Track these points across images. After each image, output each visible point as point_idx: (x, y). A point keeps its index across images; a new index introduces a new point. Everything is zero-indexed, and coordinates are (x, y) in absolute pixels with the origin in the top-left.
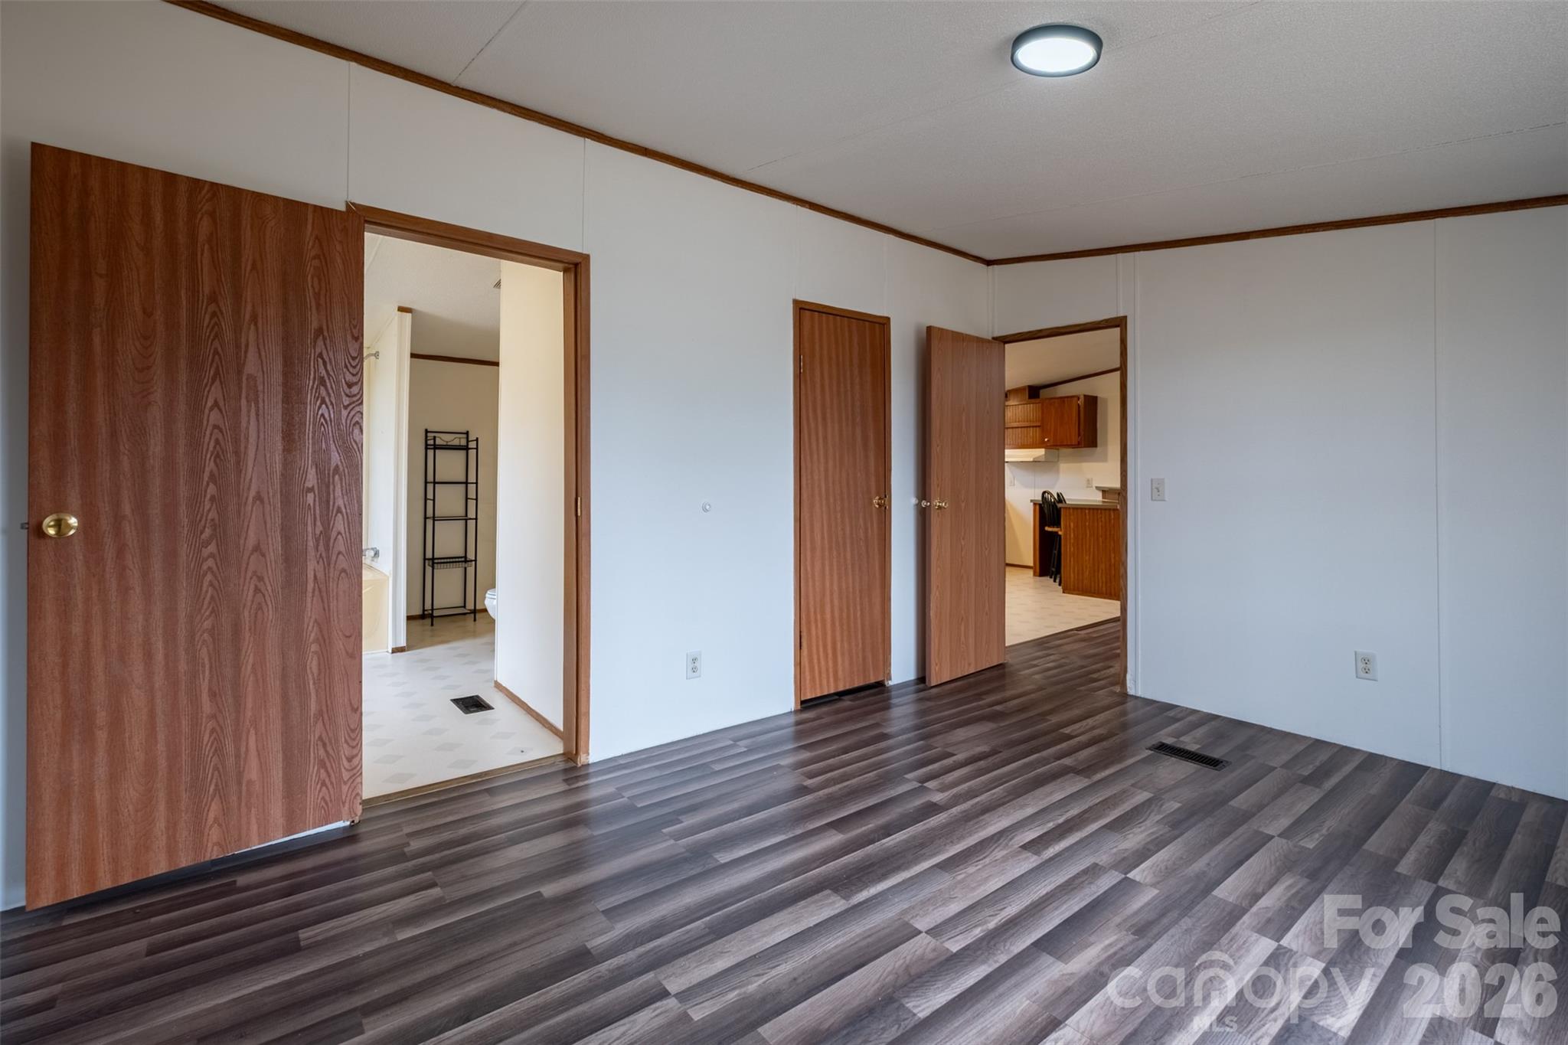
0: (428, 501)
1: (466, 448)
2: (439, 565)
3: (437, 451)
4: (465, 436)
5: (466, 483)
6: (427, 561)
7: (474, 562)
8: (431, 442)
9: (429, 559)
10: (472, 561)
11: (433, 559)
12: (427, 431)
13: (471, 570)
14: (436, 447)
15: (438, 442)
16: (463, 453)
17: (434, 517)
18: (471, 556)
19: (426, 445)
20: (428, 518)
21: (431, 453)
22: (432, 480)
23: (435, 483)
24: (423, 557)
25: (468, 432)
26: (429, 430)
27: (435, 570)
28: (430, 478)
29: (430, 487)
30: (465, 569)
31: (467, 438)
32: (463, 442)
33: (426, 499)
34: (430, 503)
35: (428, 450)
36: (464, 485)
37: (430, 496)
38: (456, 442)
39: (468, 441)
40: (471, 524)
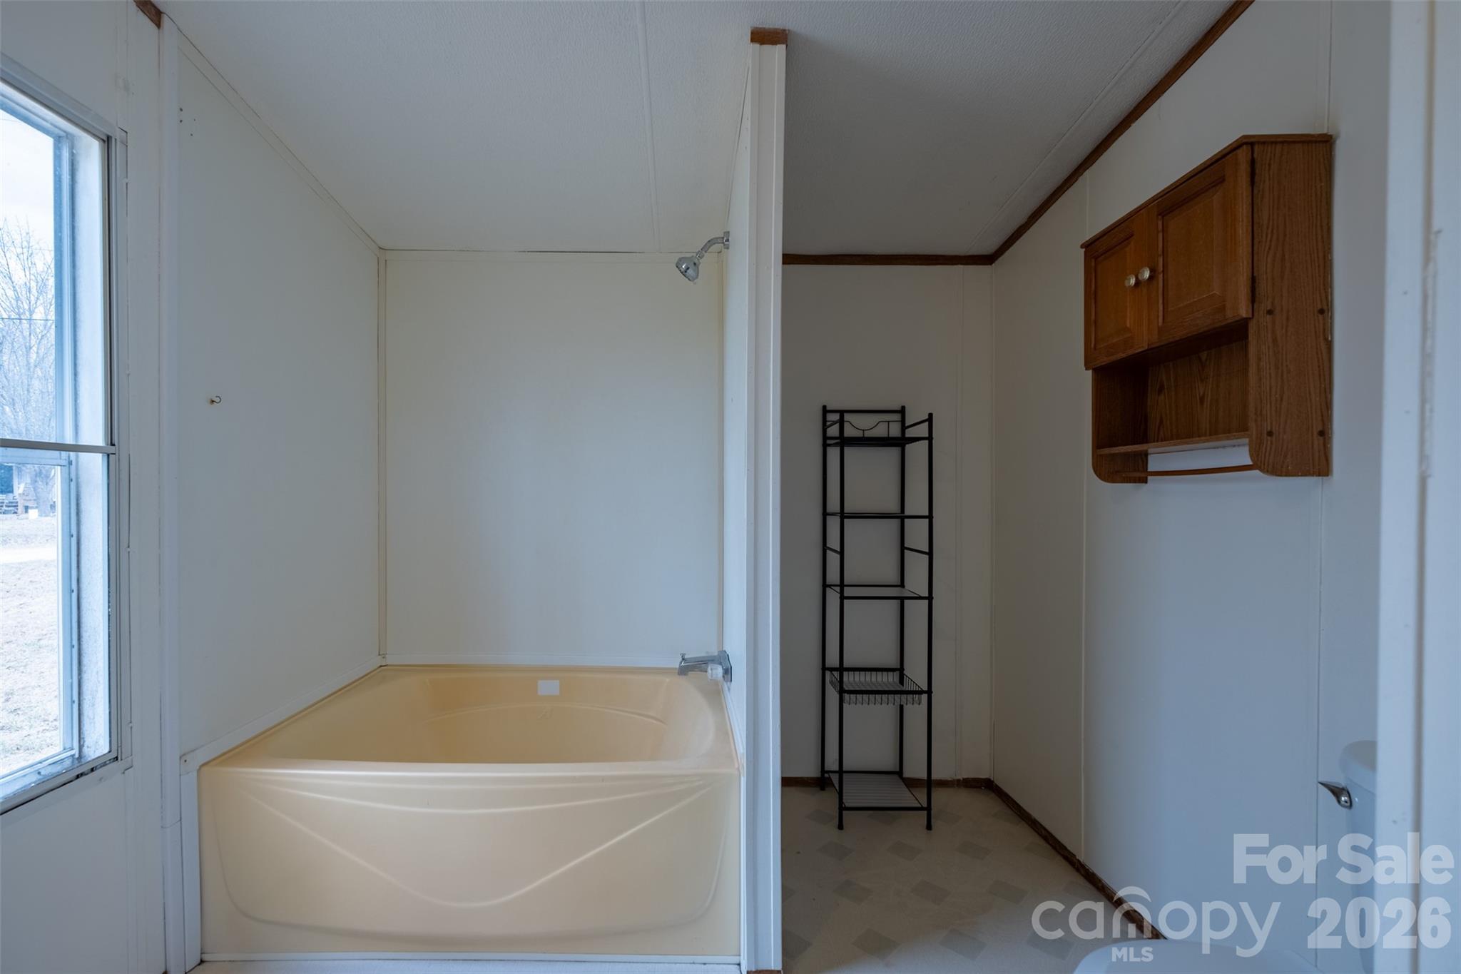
0: (829, 553)
1: (901, 442)
2: (853, 696)
3: (847, 449)
4: (897, 417)
5: (902, 517)
6: (828, 673)
7: (924, 697)
8: (833, 431)
9: (832, 670)
10: (921, 692)
11: (841, 669)
12: (825, 411)
13: (915, 712)
14: (844, 442)
15: (849, 432)
16: (892, 454)
17: (842, 585)
18: (916, 674)
19: (825, 438)
20: (830, 586)
21: (834, 453)
22: (838, 509)
23: (843, 516)
24: (821, 667)
25: (903, 408)
26: (828, 408)
27: (845, 706)
28: (834, 505)
29: (834, 523)
30: (901, 707)
31: (903, 421)
32: (895, 431)
33: (825, 548)
34: (833, 559)
35: (829, 449)
36: (895, 523)
37: (834, 542)
38: (880, 431)
39: (904, 428)
40: (916, 611)
